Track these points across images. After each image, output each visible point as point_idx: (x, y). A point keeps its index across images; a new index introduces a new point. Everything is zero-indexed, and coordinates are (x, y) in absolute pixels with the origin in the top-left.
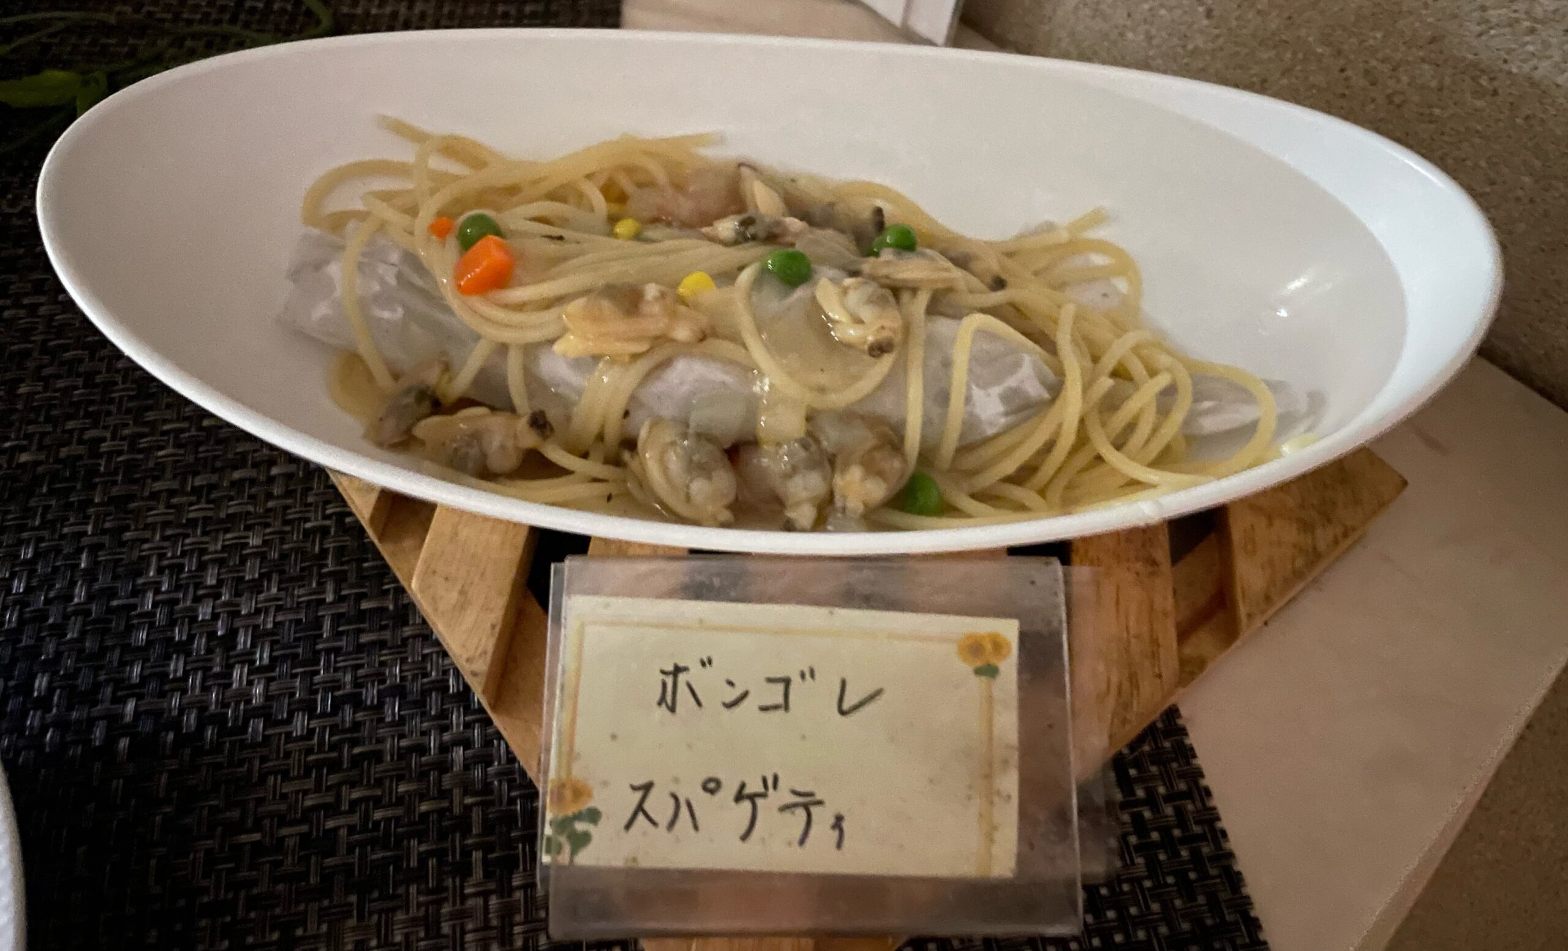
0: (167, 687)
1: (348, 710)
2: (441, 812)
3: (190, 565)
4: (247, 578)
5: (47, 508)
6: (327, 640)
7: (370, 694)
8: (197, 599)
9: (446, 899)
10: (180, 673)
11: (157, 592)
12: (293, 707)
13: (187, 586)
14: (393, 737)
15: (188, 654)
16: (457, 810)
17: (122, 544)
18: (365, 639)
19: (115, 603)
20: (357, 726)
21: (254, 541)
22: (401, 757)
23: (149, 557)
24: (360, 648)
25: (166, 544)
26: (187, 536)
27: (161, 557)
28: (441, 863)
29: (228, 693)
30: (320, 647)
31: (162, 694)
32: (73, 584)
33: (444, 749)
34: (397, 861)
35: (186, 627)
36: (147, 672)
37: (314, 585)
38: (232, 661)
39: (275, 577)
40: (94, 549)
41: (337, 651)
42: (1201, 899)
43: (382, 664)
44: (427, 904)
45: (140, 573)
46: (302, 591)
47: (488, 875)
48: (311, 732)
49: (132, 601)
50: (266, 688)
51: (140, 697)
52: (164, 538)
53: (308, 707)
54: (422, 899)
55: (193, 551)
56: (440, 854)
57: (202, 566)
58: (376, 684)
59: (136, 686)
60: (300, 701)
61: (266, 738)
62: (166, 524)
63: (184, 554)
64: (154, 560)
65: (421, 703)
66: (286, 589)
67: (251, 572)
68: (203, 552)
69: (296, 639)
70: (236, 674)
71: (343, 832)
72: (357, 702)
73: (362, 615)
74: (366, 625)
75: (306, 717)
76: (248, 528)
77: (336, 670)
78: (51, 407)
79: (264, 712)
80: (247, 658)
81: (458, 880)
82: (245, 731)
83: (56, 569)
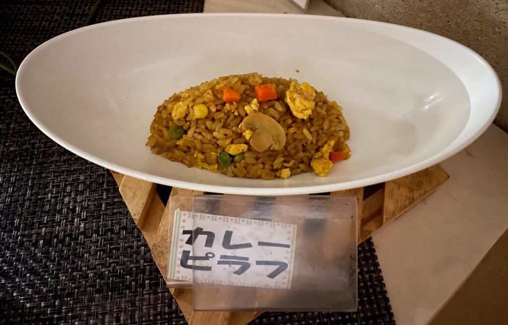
1: (109, 233)
2: (137, 268)
3: (62, 185)
4: (79, 190)
5: (19, 165)
6: (104, 211)
8: (64, 196)
9: (137, 295)
10: (59, 220)
11: (52, 194)
12: (93, 232)
13: (61, 192)
15: (61, 214)
16: (142, 267)
17: (42, 178)
18: (115, 211)
19: (39, 197)
20: (112, 239)
22: (125, 249)
23: (50, 182)
25: (55, 178)
26: (61, 176)
27: (53, 182)
28: (136, 283)
29: (73, 227)
30: (101, 213)
31: (53, 227)
32: (27, 190)
34: (123, 282)
35: (60, 205)
36: (49, 219)
37: (100, 193)
38: (74, 217)
39: (88, 190)
40: (33, 179)
41: (107, 215)
42: (375, 306)
43: (120, 219)
44: (132, 296)
45: (46, 187)
46: (97, 195)
47: (150, 288)
49: (45, 196)
50: (85, 226)
51: (46, 227)
52: (54, 176)
53: (97, 232)
54: (130, 294)
55: (63, 181)
56: (136, 281)
57: (66, 186)
59: (45, 224)
60: (95, 230)
61: (84, 242)
62: (55, 172)
63: (60, 181)
64: (51, 183)
66: (91, 194)
67: (81, 188)
68: (66, 181)
69: (94, 210)
70: (76, 220)
72: (112, 231)
73: (114, 203)
74: (115, 207)
76: (80, 174)
77: (106, 221)
78: (20, 132)
80: (79, 216)
81: (141, 289)
82: (78, 240)
83: (21, 185)
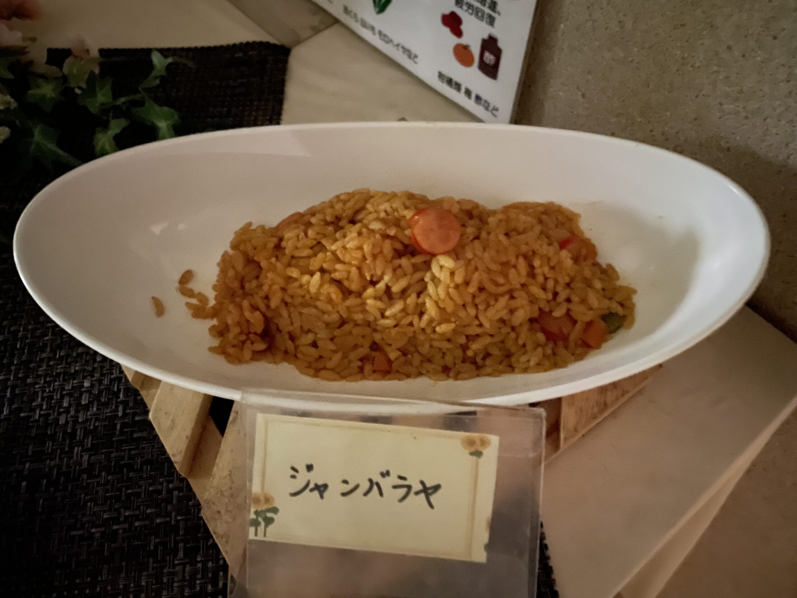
1: (125, 471)
9: (166, 566)
16: (173, 522)
60: (104, 466)
67: (84, 400)
68: (63, 389)
69: (104, 435)
71: (120, 532)
73: (135, 423)
74: (136, 429)
76: (84, 377)
77: (122, 451)
79: (88, 471)
80: (81, 443)
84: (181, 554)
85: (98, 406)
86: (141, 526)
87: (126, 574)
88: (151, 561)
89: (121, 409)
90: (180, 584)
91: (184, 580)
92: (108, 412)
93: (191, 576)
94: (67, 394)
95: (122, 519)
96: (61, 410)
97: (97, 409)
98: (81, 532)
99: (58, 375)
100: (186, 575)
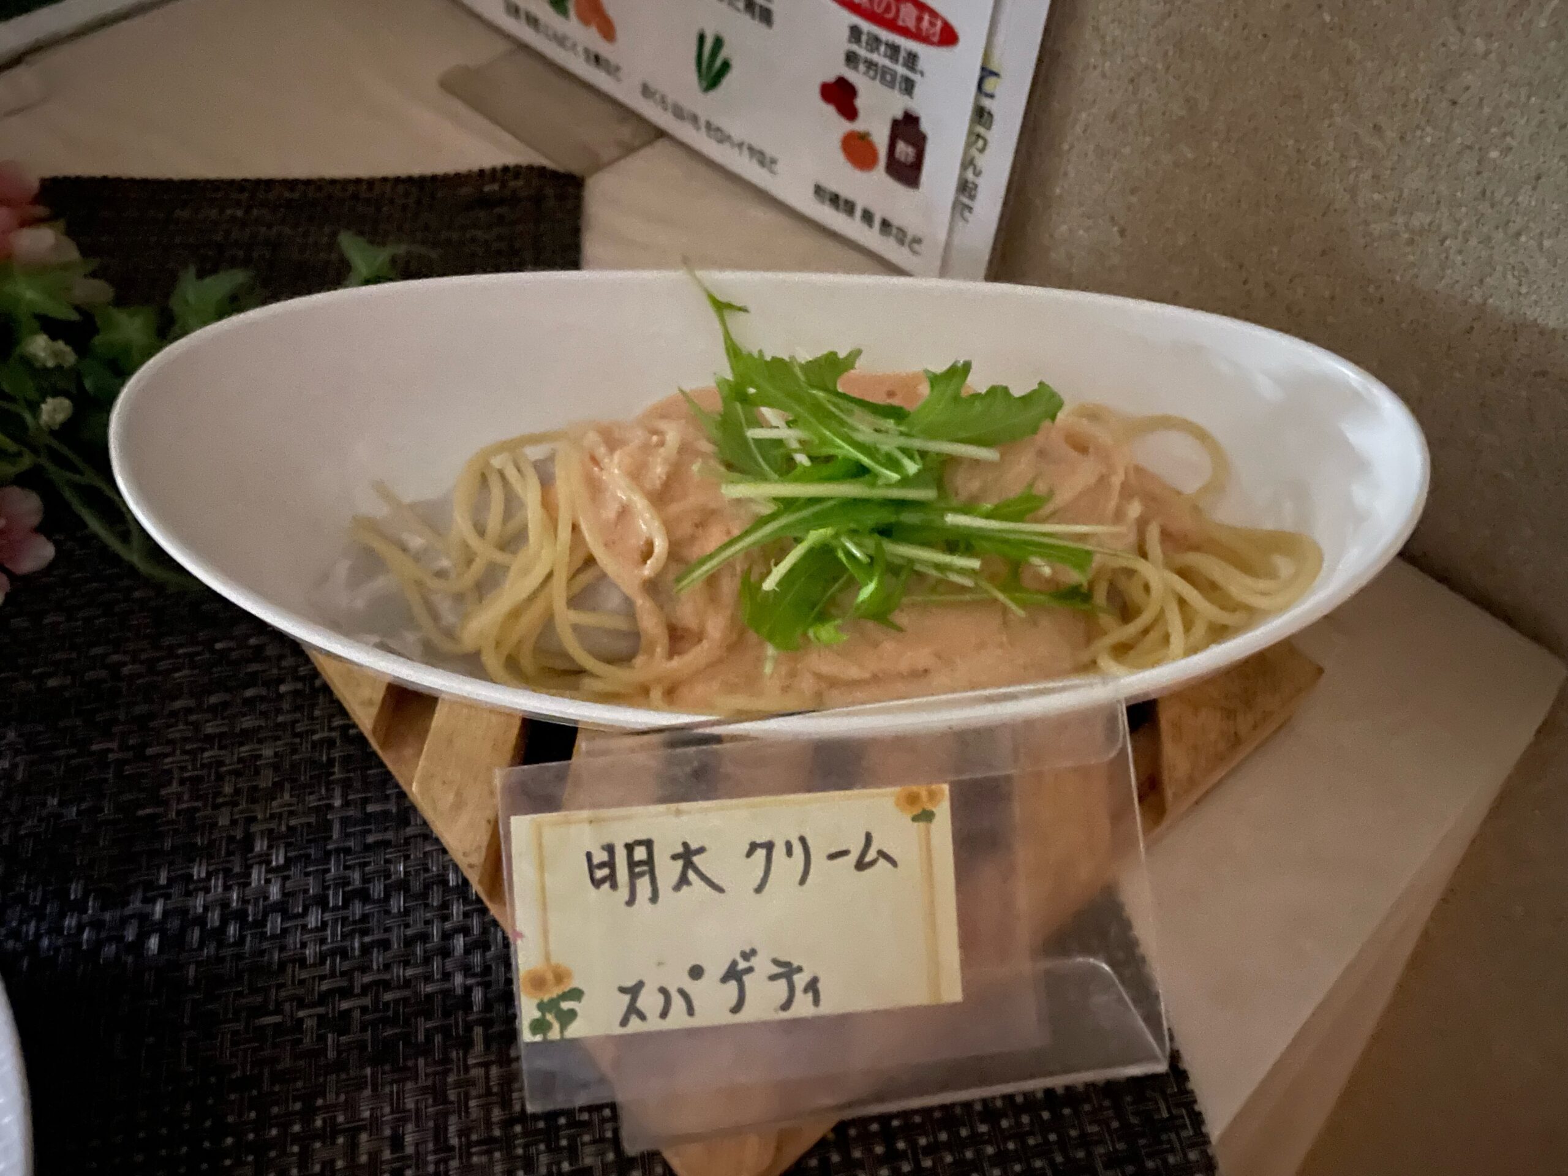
0: (191, 887)
1: (357, 904)
2: (445, 993)
6: (337, 842)
7: (377, 889)
11: (180, 801)
13: (207, 795)
14: (399, 926)
15: (210, 856)
16: (458, 991)
17: (145, 759)
18: (370, 839)
19: (141, 813)
21: (268, 752)
22: (407, 945)
23: (172, 769)
24: (367, 848)
25: (187, 758)
26: (205, 750)
27: (183, 769)
28: (445, 1038)
29: (248, 891)
30: (329, 847)
31: (188, 894)
32: (102, 797)
33: (446, 936)
34: (406, 1037)
35: (207, 833)
36: (173, 875)
37: (323, 791)
38: (250, 862)
39: (287, 785)
40: (121, 763)
41: (346, 851)
43: (387, 861)
44: (435, 1074)
48: (324, 924)
54: (430, 1070)
58: (382, 878)
64: (176, 772)
65: (424, 895)
66: (297, 796)
69: (308, 841)
70: (254, 873)
71: (357, 1014)
74: (372, 827)
75: (320, 912)
76: (260, 741)
77: (346, 868)
78: (75, 635)
79: (281, 908)
80: (264, 860)
81: (461, 1053)
82: (265, 925)
84: (479, 1047)
85: (292, 789)
86: (396, 1002)
87: (375, 1089)
88: (421, 1062)
89: (338, 792)
90: (482, 1101)
91: (488, 1092)
92: (312, 801)
93: (500, 1085)
94: (230, 772)
95: (357, 990)
96: (220, 800)
97: (291, 796)
98: (277, 1019)
99: (209, 738)
100: (492, 1084)
